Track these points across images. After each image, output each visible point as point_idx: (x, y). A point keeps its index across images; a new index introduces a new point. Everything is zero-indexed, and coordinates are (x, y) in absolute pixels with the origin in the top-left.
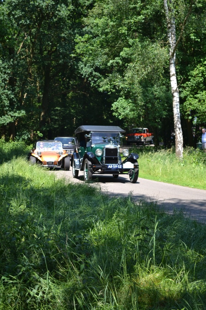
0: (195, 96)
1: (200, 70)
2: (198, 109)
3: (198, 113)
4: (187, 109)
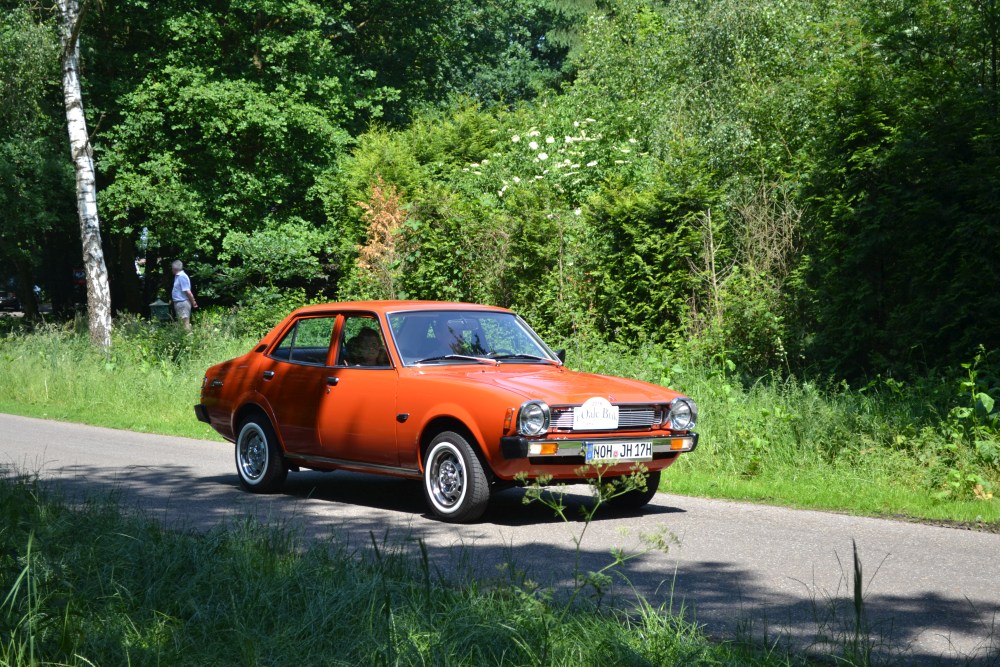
0: (141, 165)
1: (153, 90)
2: (149, 205)
3: (150, 216)
4: (117, 206)
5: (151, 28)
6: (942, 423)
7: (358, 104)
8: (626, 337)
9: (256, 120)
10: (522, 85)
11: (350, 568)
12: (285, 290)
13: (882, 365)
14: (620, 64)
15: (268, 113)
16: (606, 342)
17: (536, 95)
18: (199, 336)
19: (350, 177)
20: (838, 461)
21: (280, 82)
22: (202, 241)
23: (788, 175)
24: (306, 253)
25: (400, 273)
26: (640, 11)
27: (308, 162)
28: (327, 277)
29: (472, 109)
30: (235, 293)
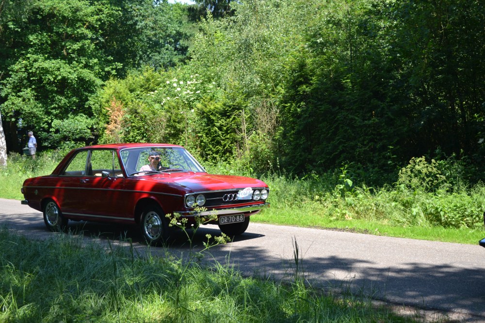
0: (18, 94)
1: (23, 64)
2: (22, 109)
3: (22, 114)
4: (9, 110)
5: (22, 39)
6: (333, 191)
7: (106, 69)
8: (212, 160)
9: (65, 75)
10: (171, 61)
11: (102, 253)
12: (77, 143)
13: (311, 169)
14: (208, 53)
15: (70, 73)
16: (204, 161)
17: (176, 65)
18: (42, 161)
19: (102, 98)
20: (293, 206)
21: (74, 60)
22: (43, 124)
23: (273, 96)
24: (85, 128)
25: (123, 136)
26: (216, 33)
27: (86, 92)
28: (94, 137)
29: (151, 71)
30: (57, 144)
